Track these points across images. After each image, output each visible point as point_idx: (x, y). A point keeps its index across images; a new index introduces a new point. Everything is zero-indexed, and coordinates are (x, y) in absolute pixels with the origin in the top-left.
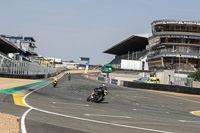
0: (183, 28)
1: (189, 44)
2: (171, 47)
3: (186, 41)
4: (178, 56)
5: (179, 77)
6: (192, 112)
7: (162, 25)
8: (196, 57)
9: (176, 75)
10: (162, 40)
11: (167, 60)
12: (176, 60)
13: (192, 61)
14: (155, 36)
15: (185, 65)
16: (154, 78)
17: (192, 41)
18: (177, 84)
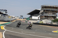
0: (50, 7)
1: (52, 12)
2: (46, 13)
3: (51, 11)
4: (49, 15)
5: (49, 21)
6: (53, 31)
7: (44, 7)
8: (54, 16)
9: (48, 21)
10: (44, 11)
11: (45, 16)
12: (48, 17)
13: (53, 17)
14: (42, 10)
15: (51, 18)
16: (42, 22)
17: (53, 11)
18: (48, 23)
